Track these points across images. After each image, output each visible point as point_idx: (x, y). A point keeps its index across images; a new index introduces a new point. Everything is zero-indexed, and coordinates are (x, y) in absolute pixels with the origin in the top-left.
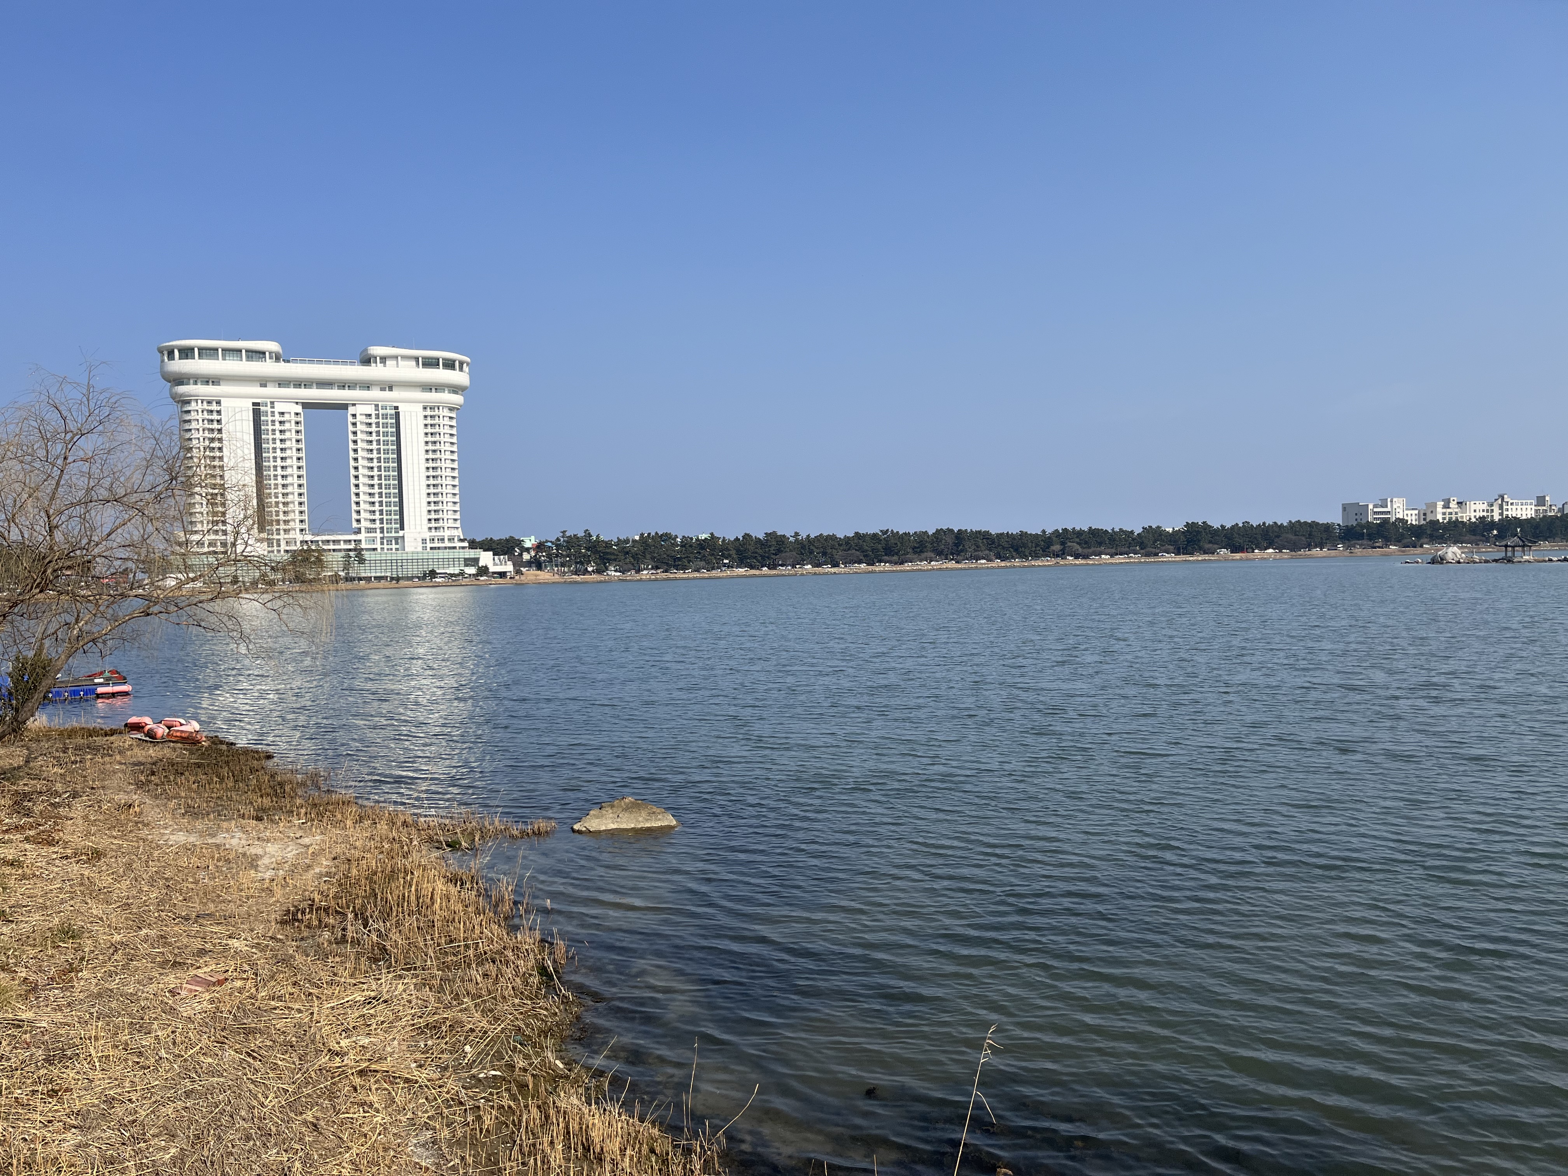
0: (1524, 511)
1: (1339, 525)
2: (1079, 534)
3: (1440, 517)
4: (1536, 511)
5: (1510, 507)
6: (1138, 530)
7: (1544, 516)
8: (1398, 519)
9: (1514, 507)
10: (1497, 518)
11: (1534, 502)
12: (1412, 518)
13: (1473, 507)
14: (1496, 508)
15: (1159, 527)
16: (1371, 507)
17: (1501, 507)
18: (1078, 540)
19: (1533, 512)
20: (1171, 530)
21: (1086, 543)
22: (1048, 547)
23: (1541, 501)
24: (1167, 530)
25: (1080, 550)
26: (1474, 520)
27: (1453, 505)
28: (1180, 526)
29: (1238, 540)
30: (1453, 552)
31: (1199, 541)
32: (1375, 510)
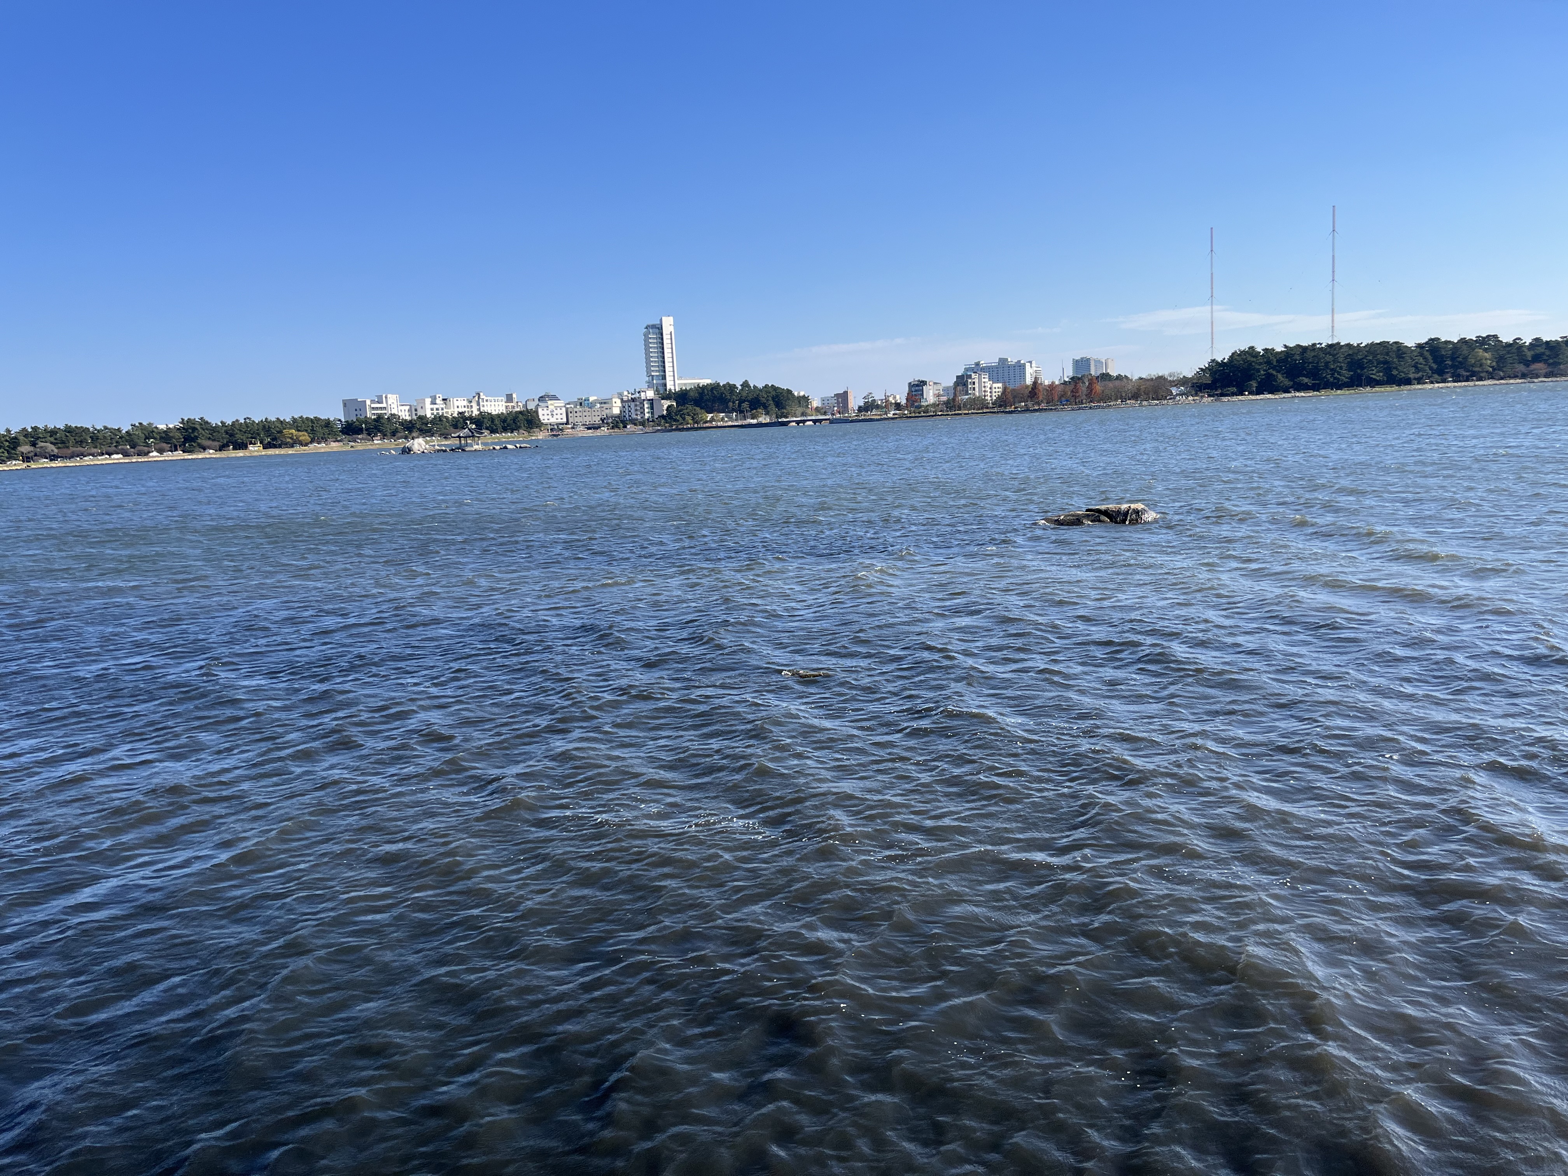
0: (496, 407)
1: (339, 420)
2: (53, 432)
3: (428, 412)
4: (506, 407)
5: (485, 403)
7: (512, 411)
8: (393, 415)
9: (489, 404)
10: (476, 413)
11: (504, 399)
12: (404, 414)
13: (456, 403)
14: (474, 404)
16: (368, 402)
17: (478, 404)
19: (503, 408)
20: (164, 427)
23: (509, 398)
24: (160, 427)
25: (56, 451)
26: (455, 415)
27: (439, 401)
28: (174, 423)
31: (197, 436)
32: (373, 406)
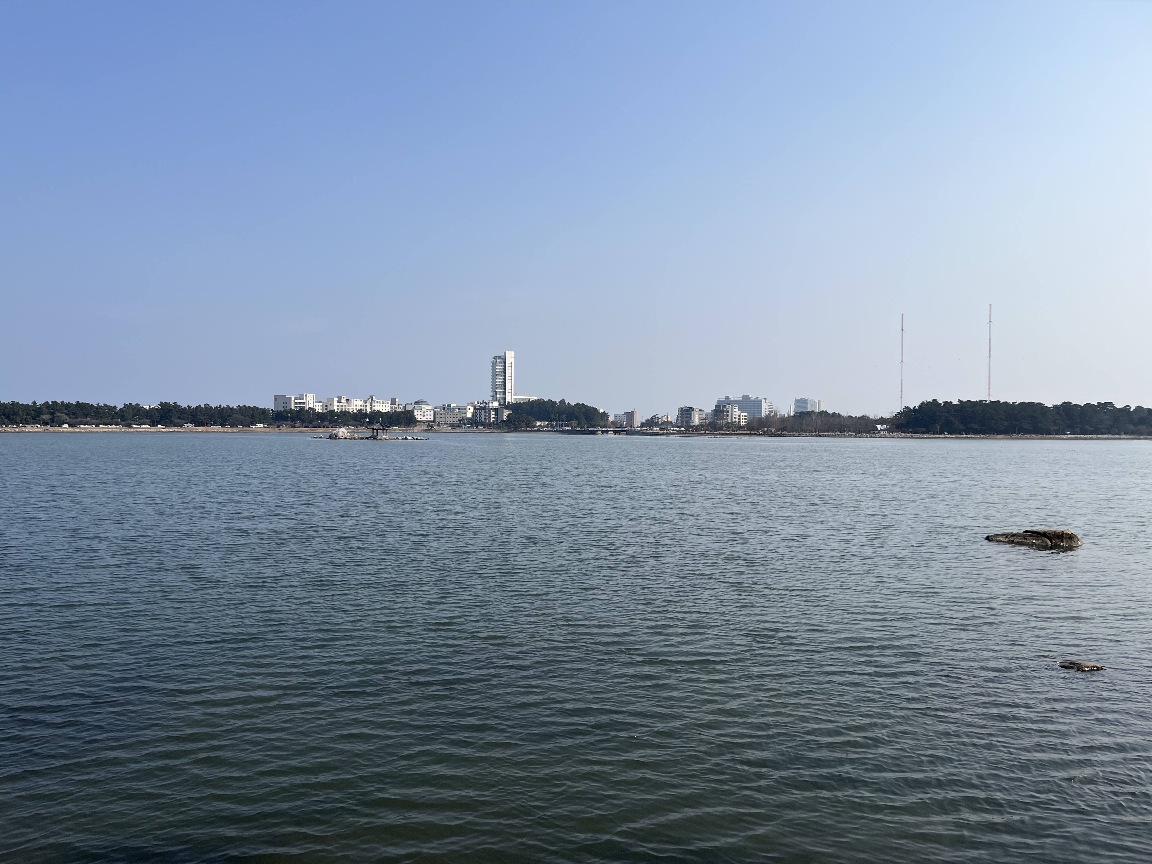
0: (384, 407)
1: (272, 410)
2: (69, 406)
3: (335, 408)
4: (391, 407)
5: (376, 404)
6: (120, 406)
7: (395, 411)
8: (310, 408)
9: (378, 404)
10: (369, 411)
11: (390, 402)
12: (319, 408)
13: (355, 403)
14: (368, 404)
15: (137, 405)
16: (293, 399)
17: (371, 404)
18: (66, 411)
19: (389, 408)
20: (147, 407)
21: (74, 414)
22: (39, 416)
23: (393, 402)
24: (145, 407)
26: (355, 411)
27: (343, 401)
28: (155, 405)
29: (201, 418)
30: (342, 431)
31: (170, 417)
32: (296, 401)
